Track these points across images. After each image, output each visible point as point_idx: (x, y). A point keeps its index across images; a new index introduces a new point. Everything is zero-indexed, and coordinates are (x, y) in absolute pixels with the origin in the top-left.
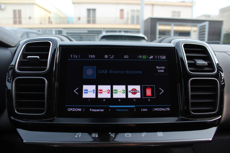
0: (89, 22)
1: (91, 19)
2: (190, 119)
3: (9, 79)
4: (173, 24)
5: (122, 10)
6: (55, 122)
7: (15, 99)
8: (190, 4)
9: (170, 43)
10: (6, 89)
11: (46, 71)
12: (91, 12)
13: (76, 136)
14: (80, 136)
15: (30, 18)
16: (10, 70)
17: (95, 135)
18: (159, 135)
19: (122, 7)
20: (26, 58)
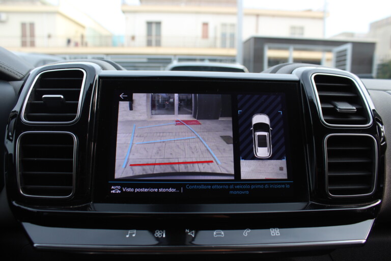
0: (149, 44)
1: (154, 39)
2: (326, 205)
3: (10, 134)
4: (292, 47)
5: (205, 25)
6: (90, 210)
7: (20, 171)
8: (320, 15)
9: (291, 73)
10: (5, 153)
11: (76, 121)
12: (153, 27)
13: (127, 236)
14: (134, 235)
15: (49, 36)
16: (12, 119)
17: (161, 234)
18: (273, 234)
19: (206, 19)
20: (41, 99)
